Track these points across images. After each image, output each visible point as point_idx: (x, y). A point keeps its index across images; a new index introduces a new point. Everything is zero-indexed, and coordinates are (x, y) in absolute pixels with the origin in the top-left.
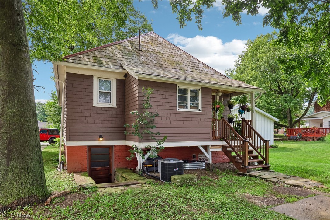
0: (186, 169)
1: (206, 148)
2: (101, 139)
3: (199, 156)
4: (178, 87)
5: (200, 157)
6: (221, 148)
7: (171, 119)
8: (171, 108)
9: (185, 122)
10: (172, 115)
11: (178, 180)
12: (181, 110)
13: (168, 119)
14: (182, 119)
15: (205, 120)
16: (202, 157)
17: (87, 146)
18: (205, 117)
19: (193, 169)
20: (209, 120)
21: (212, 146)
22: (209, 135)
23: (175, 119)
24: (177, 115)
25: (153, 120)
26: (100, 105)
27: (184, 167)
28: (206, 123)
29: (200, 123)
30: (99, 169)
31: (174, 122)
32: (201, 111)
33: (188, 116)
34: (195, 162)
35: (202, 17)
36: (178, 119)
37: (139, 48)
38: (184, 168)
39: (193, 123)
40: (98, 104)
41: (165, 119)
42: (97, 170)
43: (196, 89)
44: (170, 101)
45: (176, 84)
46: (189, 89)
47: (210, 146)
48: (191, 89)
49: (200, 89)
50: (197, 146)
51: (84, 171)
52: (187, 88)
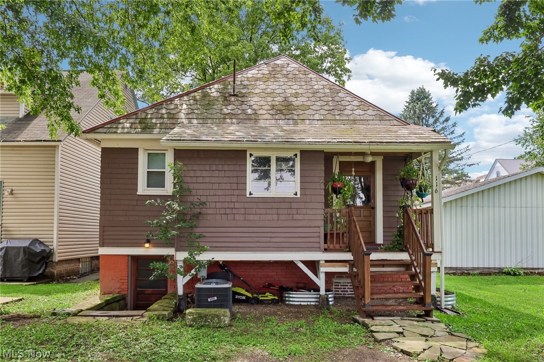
0: (291, 303)
1: (313, 265)
2: (147, 245)
3: (335, 280)
4: (251, 155)
5: (337, 283)
6: (346, 267)
7: (235, 211)
8: (236, 192)
9: (263, 217)
10: (237, 205)
12: (256, 195)
13: (228, 211)
14: (258, 211)
15: (309, 212)
16: (341, 283)
17: (128, 255)
19: (300, 305)
20: (316, 212)
21: (326, 261)
22: (317, 240)
23: (242, 211)
24: (247, 205)
25: (201, 214)
26: (148, 191)
27: (287, 299)
30: (148, 292)
31: (242, 217)
32: (298, 196)
34: (310, 292)
35: (320, 19)
36: (248, 211)
37: (234, 91)
38: (288, 301)
39: (281, 217)
40: (145, 191)
41: (222, 211)
42: (146, 293)
43: (289, 154)
44: (235, 180)
45: (246, 150)
46: (273, 156)
47: (321, 262)
48: (277, 155)
49: (296, 155)
50: (293, 261)
51: (123, 293)
52: (270, 155)
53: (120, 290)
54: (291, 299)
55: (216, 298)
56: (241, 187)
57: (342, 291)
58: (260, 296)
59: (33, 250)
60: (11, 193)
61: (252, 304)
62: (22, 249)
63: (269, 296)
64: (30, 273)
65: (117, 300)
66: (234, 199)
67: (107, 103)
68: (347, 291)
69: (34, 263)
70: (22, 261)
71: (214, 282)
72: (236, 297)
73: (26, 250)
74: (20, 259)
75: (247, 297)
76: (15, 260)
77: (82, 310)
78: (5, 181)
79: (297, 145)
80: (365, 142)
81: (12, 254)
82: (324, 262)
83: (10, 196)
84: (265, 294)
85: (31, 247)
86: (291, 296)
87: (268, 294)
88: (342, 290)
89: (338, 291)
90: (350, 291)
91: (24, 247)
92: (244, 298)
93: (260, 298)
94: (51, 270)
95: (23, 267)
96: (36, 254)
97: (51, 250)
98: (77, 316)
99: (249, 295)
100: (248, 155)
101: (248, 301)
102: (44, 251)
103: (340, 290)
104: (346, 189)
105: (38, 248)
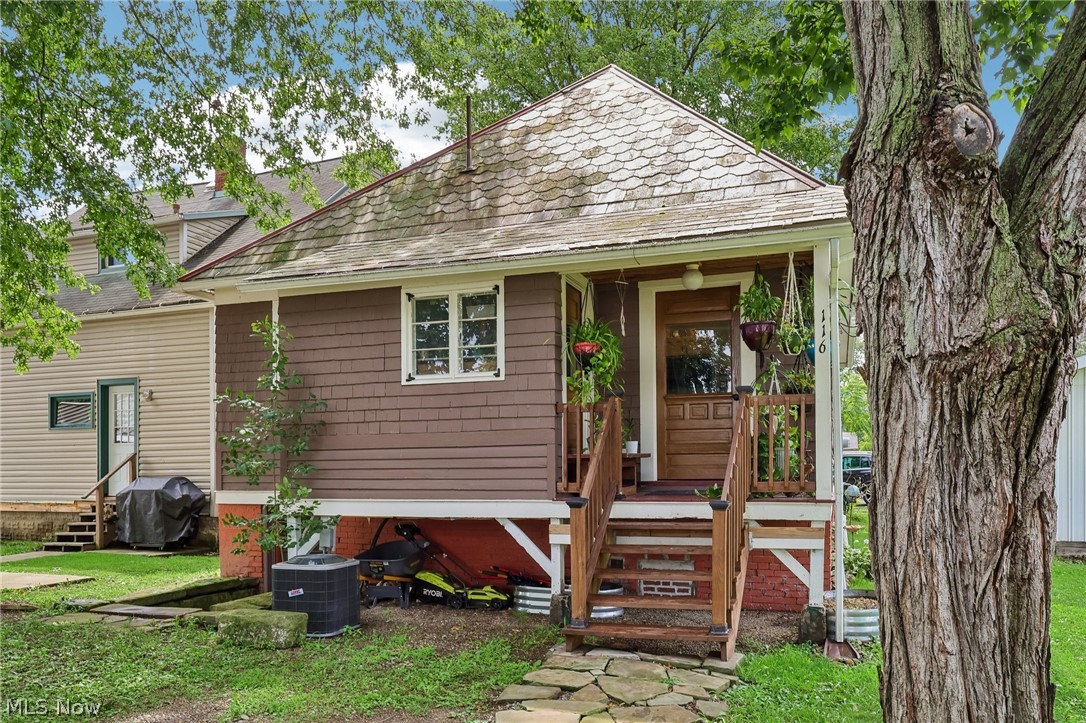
1: (538, 529)
3: (645, 565)
4: (410, 296)
7: (381, 416)
8: (383, 377)
9: (433, 426)
10: (385, 403)
11: (223, 623)
12: (421, 380)
13: (370, 416)
14: (423, 415)
15: (522, 411)
18: (519, 398)
20: (538, 411)
21: (561, 521)
22: (541, 473)
23: (394, 415)
24: (401, 403)
25: (323, 424)
27: (521, 601)
28: (525, 423)
29: (498, 424)
31: (393, 429)
32: (502, 377)
33: (444, 401)
36: (405, 415)
37: (468, 164)
38: (522, 605)
39: (468, 425)
41: (360, 417)
43: (486, 288)
44: (378, 352)
45: (400, 288)
46: (454, 296)
47: (552, 523)
48: (461, 292)
49: (497, 288)
50: (494, 519)
51: (254, 575)
52: (446, 293)
53: (250, 570)
54: (528, 602)
55: (301, 591)
56: (390, 365)
57: (660, 590)
58: (470, 592)
59: (169, 497)
60: (151, 398)
61: (453, 607)
62: (154, 494)
63: (489, 594)
64: (166, 538)
65: (228, 587)
66: (380, 390)
67: (261, 222)
68: (673, 590)
69: (173, 518)
70: (154, 514)
71: (313, 560)
72: (425, 593)
73: (160, 497)
74: (151, 512)
75: (445, 593)
76: (146, 512)
77: (113, 602)
78: (142, 377)
79: (479, 266)
80: (629, 244)
81: (141, 501)
82: (558, 523)
83: (149, 403)
84: (482, 587)
85: (167, 491)
86: (528, 594)
87: (488, 588)
88: (661, 586)
89: (653, 589)
90: (679, 591)
91: (156, 491)
92: (439, 594)
93: (470, 597)
94: (211, 532)
95: (157, 526)
96: (174, 503)
97: (204, 495)
98: (88, 612)
99: (450, 589)
100: (404, 298)
101: (446, 601)
102: (186, 498)
103: (656, 587)
104: (601, 356)
105: (178, 493)
